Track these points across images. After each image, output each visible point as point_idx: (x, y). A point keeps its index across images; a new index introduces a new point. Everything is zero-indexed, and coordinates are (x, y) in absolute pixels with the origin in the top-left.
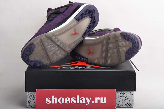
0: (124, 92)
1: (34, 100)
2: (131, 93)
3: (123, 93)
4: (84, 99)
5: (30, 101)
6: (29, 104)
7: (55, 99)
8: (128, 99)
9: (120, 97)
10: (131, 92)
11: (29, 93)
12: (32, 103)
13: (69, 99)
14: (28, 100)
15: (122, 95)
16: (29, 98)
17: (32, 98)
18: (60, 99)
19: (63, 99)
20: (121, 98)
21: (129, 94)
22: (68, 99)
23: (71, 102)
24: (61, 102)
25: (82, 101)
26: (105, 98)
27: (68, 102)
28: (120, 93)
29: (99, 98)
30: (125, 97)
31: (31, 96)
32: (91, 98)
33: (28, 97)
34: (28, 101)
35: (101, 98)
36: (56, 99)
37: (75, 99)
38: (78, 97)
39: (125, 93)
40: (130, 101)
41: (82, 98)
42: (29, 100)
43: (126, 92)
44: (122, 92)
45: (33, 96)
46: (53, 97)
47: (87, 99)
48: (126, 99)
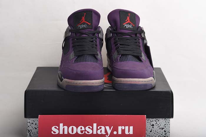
0: (157, 119)
1: (36, 129)
2: (167, 121)
3: (156, 121)
4: (103, 128)
5: (31, 130)
6: (30, 134)
7: (64, 128)
8: (163, 128)
9: (152, 125)
10: (166, 119)
11: (31, 120)
12: (34, 133)
13: (83, 128)
14: (28, 128)
15: (154, 123)
16: (29, 126)
17: (34, 126)
18: (71, 128)
19: (75, 128)
20: (153, 127)
21: (164, 121)
22: (81, 128)
23: (86, 132)
24: (72, 132)
25: (101, 131)
26: (131, 128)
27: (82, 132)
28: (152, 121)
29: (123, 128)
30: (159, 125)
31: (32, 123)
32: (112, 127)
33: (29, 124)
34: (29, 131)
35: (126, 127)
36: (66, 127)
37: (91, 128)
38: (95, 125)
39: (158, 121)
40: (165, 131)
41: (100, 127)
42: (30, 128)
43: (160, 119)
44: (154, 119)
45: (36, 124)
46: (61, 125)
47: (107, 128)
48: (160, 128)
